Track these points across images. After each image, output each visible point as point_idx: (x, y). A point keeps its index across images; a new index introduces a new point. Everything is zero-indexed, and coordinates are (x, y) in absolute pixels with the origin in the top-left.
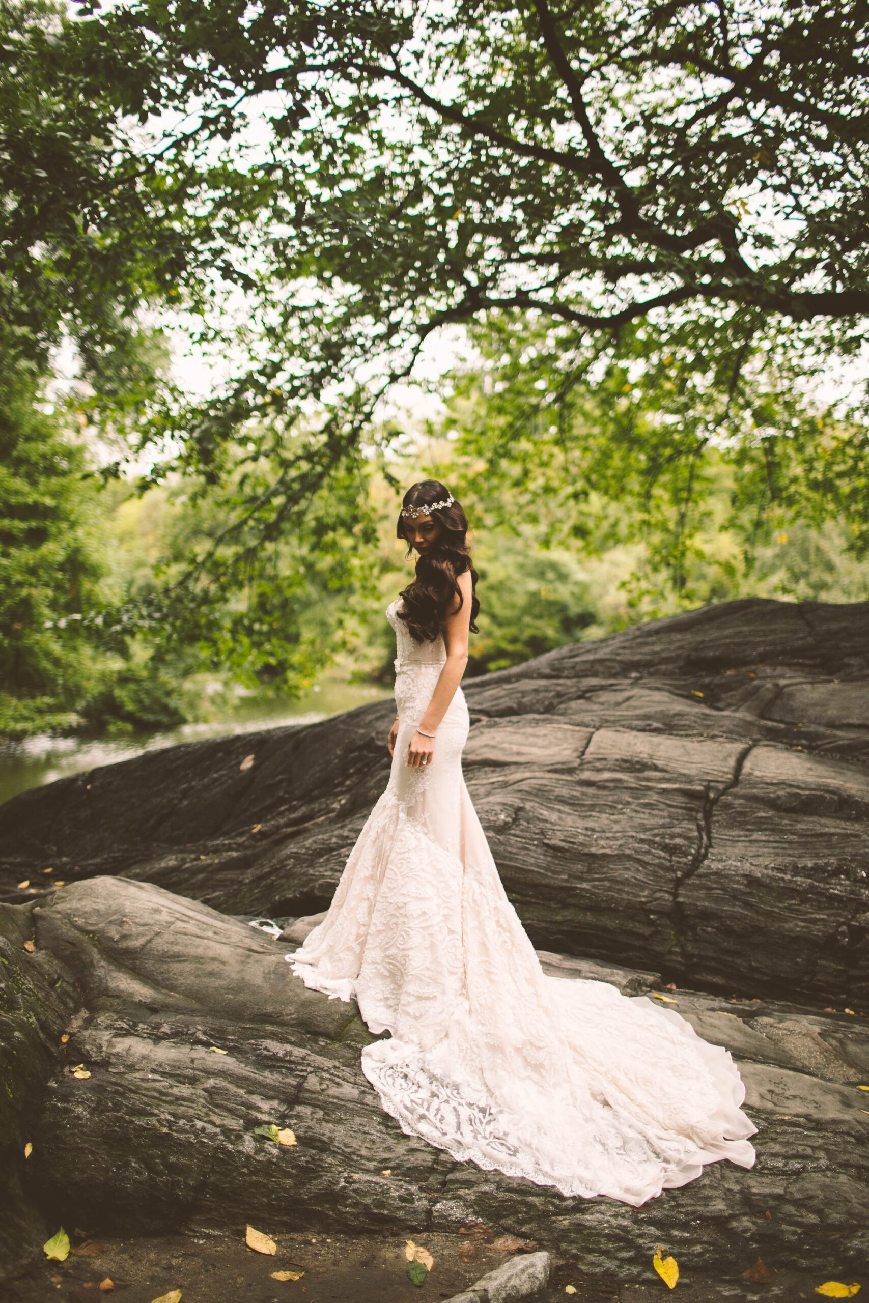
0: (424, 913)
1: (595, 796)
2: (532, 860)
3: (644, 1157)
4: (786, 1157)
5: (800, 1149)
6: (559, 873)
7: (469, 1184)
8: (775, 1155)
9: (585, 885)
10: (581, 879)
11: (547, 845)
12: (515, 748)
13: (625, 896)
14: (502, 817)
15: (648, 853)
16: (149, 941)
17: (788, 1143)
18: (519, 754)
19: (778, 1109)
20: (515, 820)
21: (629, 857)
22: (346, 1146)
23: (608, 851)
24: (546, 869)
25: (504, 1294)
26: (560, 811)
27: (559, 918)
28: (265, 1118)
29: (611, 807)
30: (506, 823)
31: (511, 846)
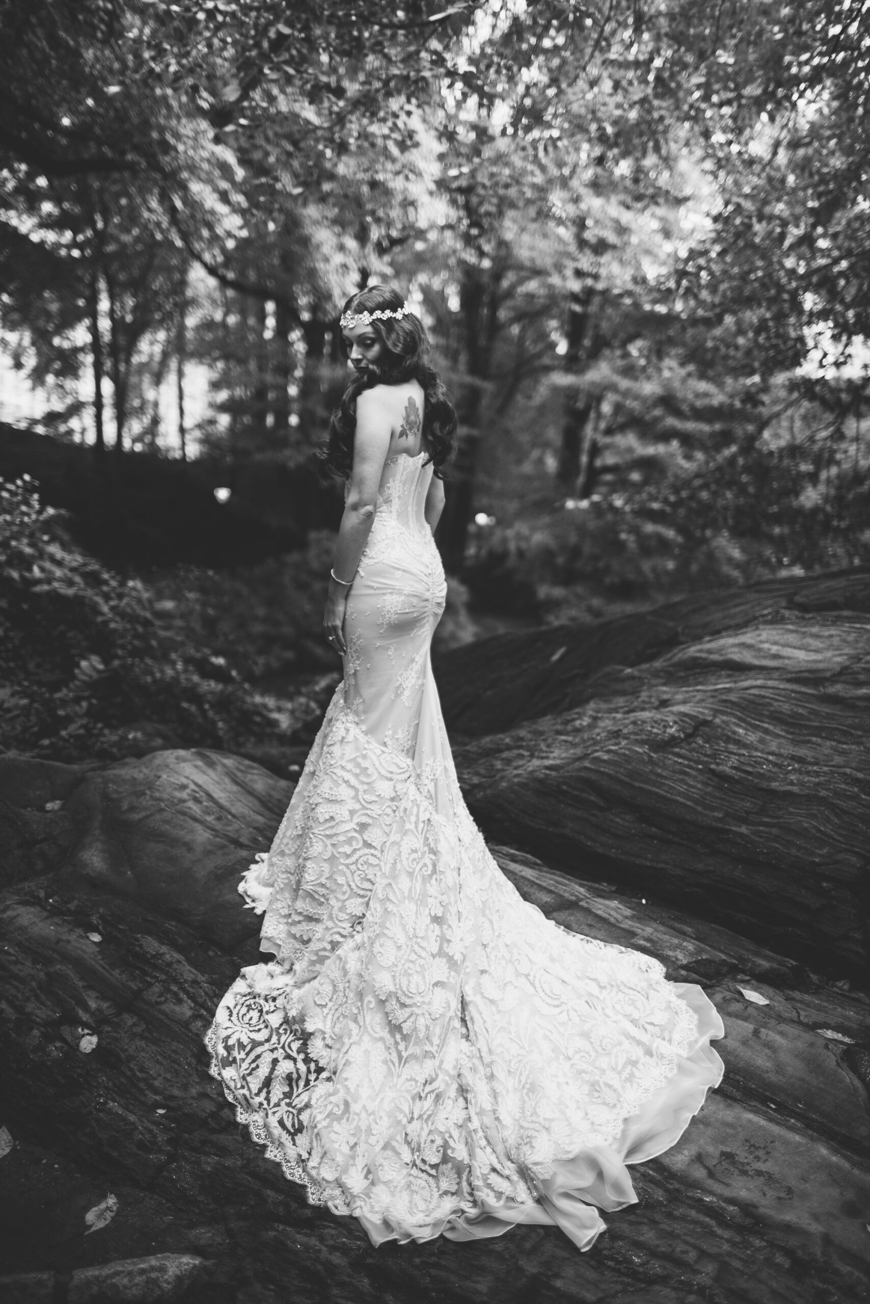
0: (332, 818)
1: (829, 717)
2: (682, 788)
3: (454, 1188)
4: (653, 1253)
5: (680, 1247)
6: (713, 809)
7: (223, 1151)
8: (639, 1245)
9: (744, 830)
10: (744, 821)
11: (713, 772)
12: (774, 649)
13: (793, 851)
14: (672, 731)
15: (854, 797)
16: (148, 817)
17: (671, 1235)
18: (776, 657)
19: (710, 1183)
20: (688, 736)
21: (823, 801)
22: (142, 1070)
23: (795, 789)
24: (696, 802)
25: (95, 1290)
26: (766, 731)
27: (700, 866)
28: (85, 1017)
29: (845, 733)
30: (673, 738)
31: (665, 767)
